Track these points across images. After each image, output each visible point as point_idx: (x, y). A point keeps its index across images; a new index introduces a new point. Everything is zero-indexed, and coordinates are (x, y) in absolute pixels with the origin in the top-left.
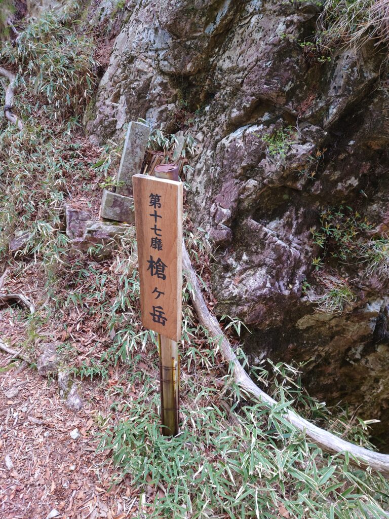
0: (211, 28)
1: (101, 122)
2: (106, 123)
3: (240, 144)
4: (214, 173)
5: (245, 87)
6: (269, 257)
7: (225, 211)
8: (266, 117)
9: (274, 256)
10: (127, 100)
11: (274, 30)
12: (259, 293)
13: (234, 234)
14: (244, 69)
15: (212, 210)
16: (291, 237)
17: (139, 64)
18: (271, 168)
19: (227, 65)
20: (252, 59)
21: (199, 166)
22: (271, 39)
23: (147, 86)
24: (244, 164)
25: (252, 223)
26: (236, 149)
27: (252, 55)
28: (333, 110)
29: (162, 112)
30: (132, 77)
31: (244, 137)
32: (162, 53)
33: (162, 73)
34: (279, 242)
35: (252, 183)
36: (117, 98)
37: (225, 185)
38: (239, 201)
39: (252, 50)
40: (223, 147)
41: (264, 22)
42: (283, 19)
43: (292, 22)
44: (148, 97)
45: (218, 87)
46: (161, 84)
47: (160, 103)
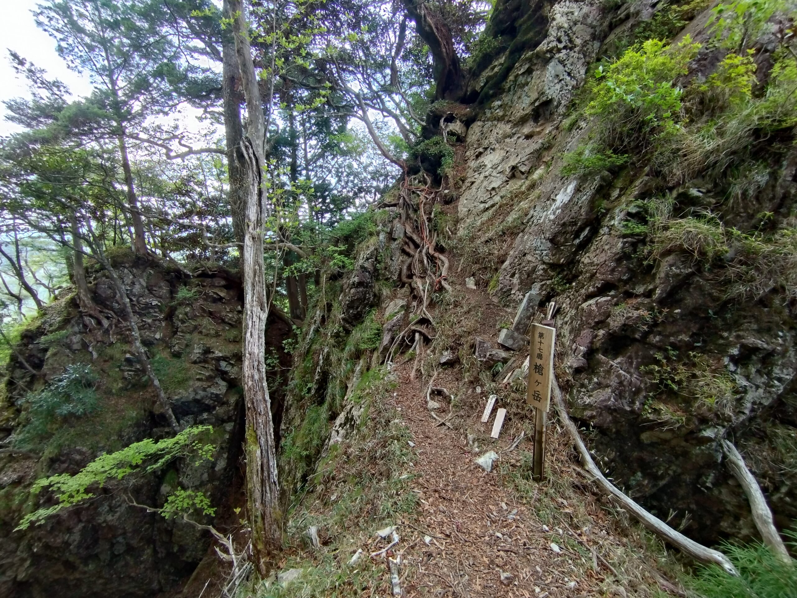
0: (577, 241)
1: (502, 289)
2: (504, 290)
3: (594, 308)
4: (576, 324)
5: (598, 275)
6: (613, 381)
7: (582, 348)
8: (612, 293)
9: (617, 381)
10: (520, 277)
11: (616, 245)
12: (605, 404)
13: (589, 364)
14: (598, 265)
15: (574, 347)
16: (632, 370)
17: (529, 257)
18: (615, 323)
19: (586, 261)
20: (602, 260)
21: (566, 319)
22: (614, 251)
23: (534, 270)
24: (596, 320)
25: (601, 357)
26: (591, 311)
27: (602, 258)
28: (658, 291)
29: (542, 285)
30: (524, 264)
31: (597, 304)
32: (545, 252)
33: (544, 263)
34: (621, 371)
35: (601, 332)
36: (513, 275)
37: (582, 332)
38: (592, 343)
39: (603, 254)
40: (583, 309)
41: (610, 240)
42: (621, 240)
43: (626, 242)
44: (534, 276)
45: (581, 272)
46: (543, 269)
47: (542, 280)
